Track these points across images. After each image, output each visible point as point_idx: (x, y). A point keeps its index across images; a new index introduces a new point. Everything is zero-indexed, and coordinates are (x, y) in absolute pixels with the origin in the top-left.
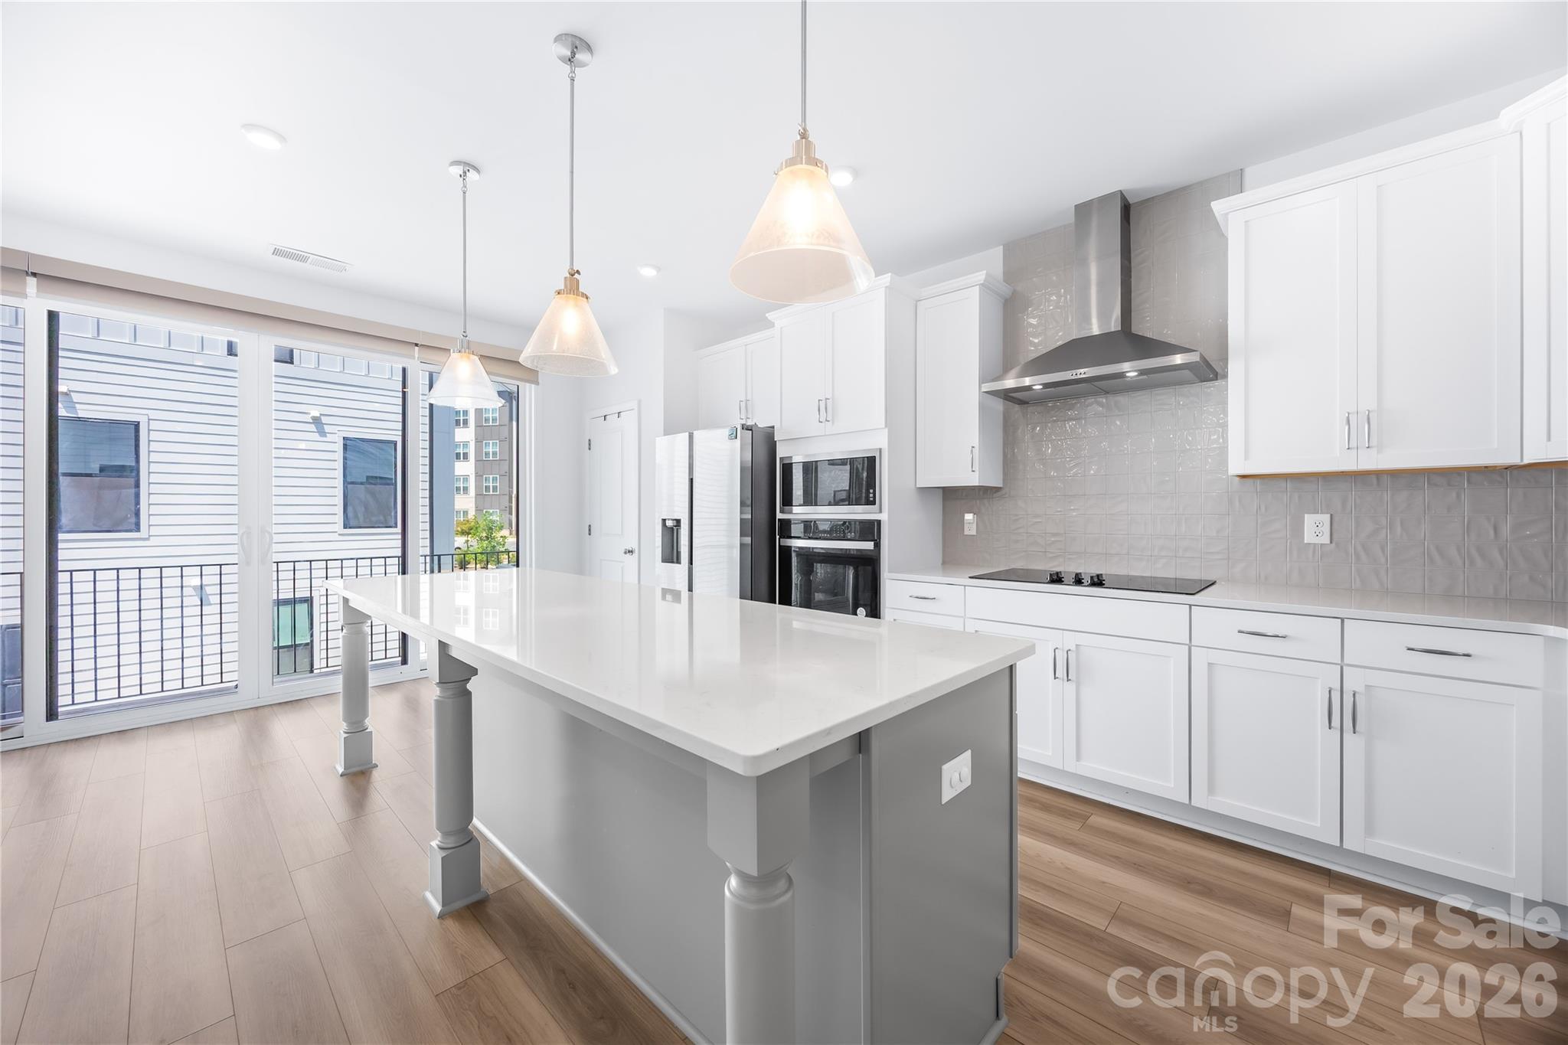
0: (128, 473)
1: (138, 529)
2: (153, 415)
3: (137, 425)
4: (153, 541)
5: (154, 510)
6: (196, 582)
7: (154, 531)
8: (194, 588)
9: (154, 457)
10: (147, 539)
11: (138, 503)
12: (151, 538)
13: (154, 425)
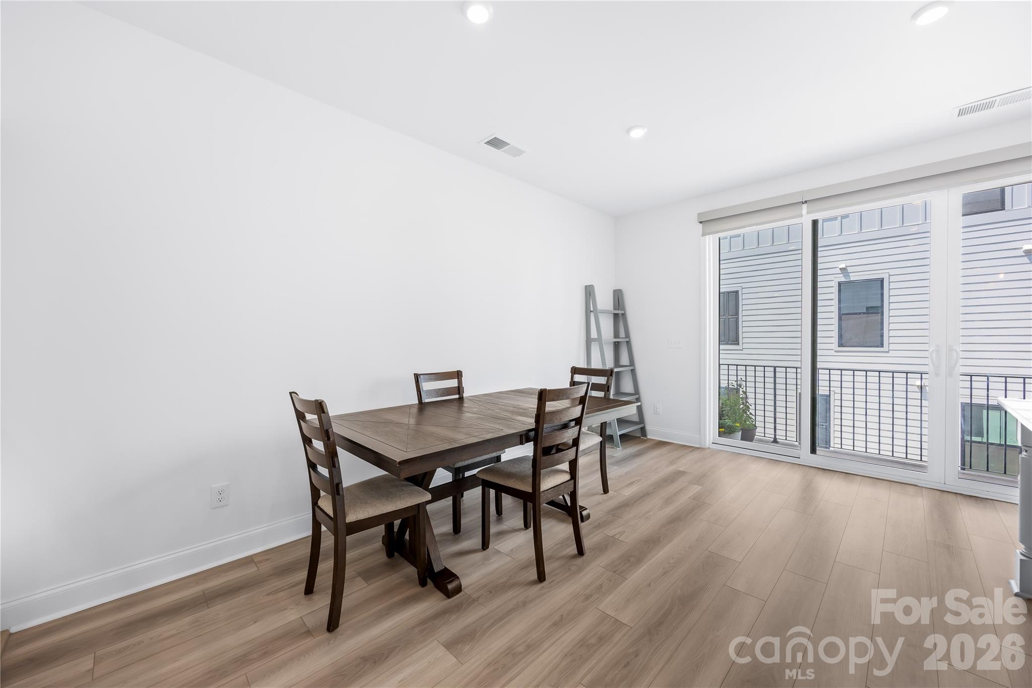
0: (876, 310)
1: (882, 346)
2: (892, 272)
3: (882, 281)
4: (891, 353)
5: (892, 333)
6: (918, 383)
7: (892, 347)
8: (918, 386)
9: (892, 299)
10: (888, 352)
11: (882, 329)
12: (890, 351)
13: (892, 279)
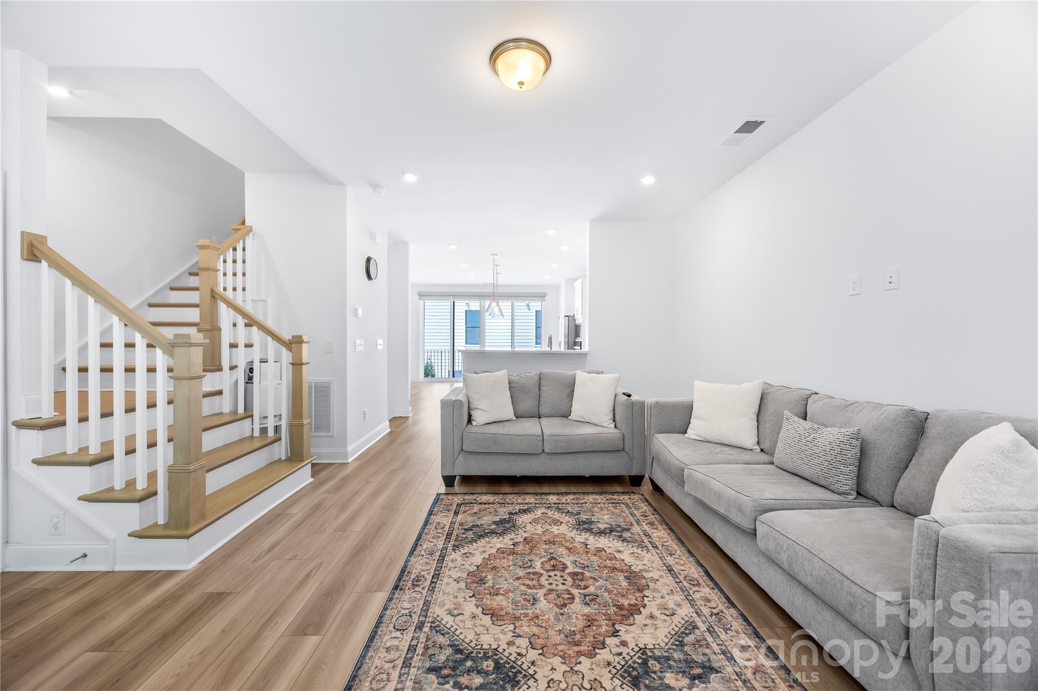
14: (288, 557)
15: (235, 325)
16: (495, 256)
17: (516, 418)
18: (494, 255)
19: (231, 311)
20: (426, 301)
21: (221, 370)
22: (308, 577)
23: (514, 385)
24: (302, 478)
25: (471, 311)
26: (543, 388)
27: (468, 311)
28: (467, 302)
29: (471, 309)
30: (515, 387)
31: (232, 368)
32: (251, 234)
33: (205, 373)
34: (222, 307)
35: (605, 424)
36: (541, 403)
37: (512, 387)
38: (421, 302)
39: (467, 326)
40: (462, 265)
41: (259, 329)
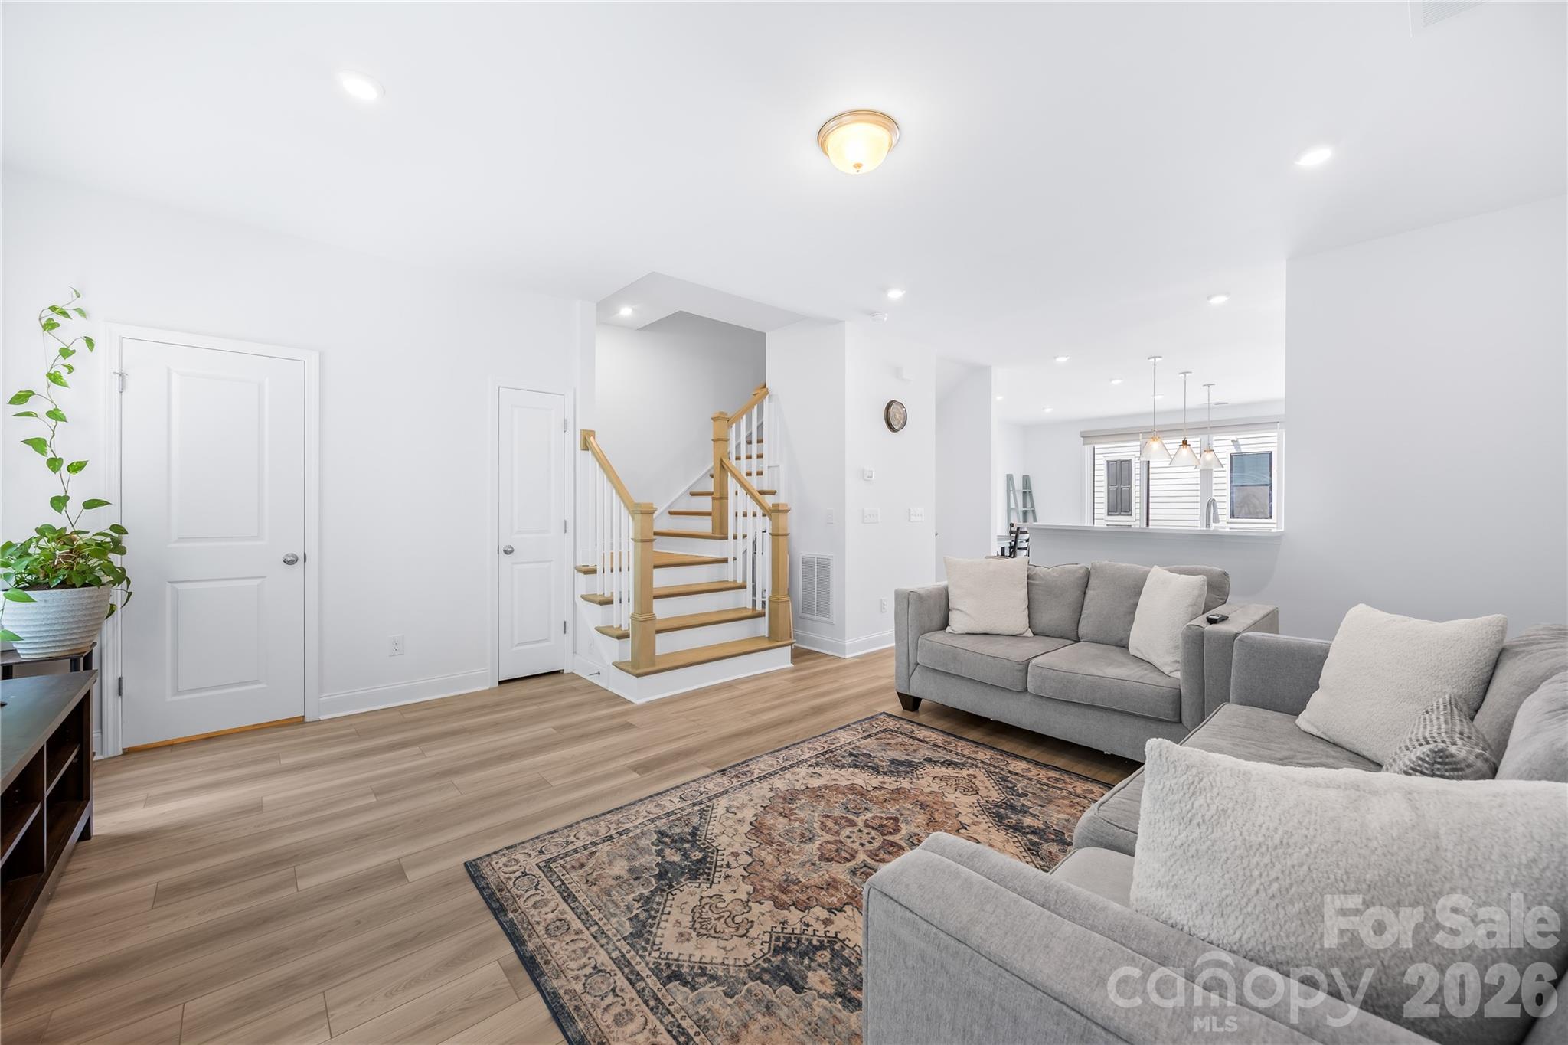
14: (693, 718)
15: (736, 494)
16: (1157, 359)
17: (1034, 634)
18: (1155, 357)
19: (734, 480)
20: (1096, 446)
21: (727, 539)
22: (685, 737)
23: (1037, 582)
24: (780, 659)
25: (1242, 455)
26: (1090, 593)
27: (1236, 454)
28: (1234, 438)
29: (1243, 451)
30: (1037, 585)
31: (744, 536)
32: (767, 397)
33: (655, 537)
34: (730, 478)
35: (1166, 670)
36: (1082, 616)
37: (1033, 585)
38: (1088, 449)
39: (1233, 484)
40: (1113, 382)
41: (751, 497)
